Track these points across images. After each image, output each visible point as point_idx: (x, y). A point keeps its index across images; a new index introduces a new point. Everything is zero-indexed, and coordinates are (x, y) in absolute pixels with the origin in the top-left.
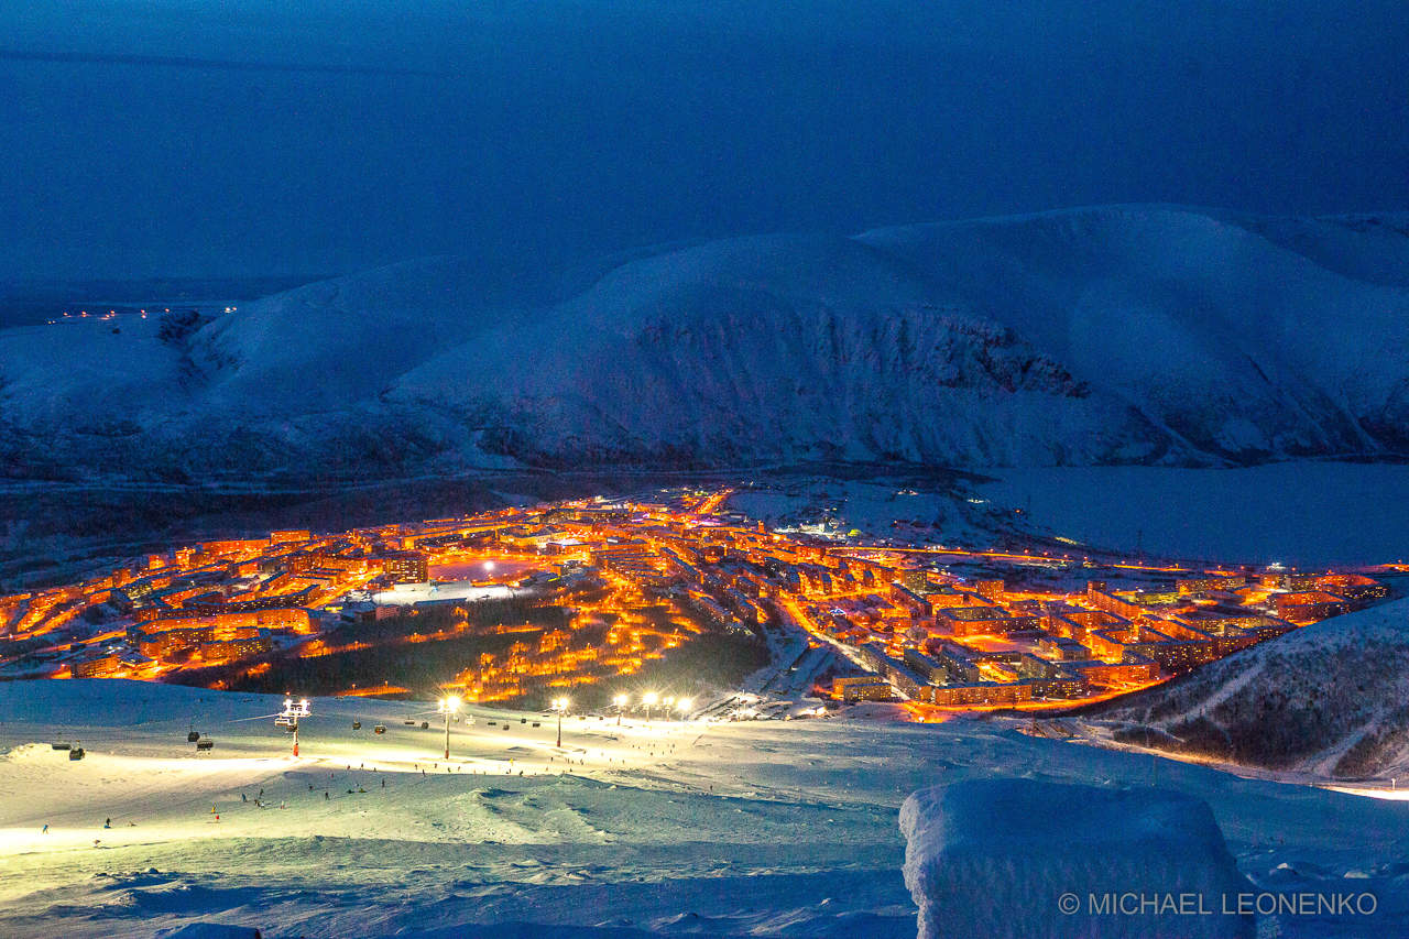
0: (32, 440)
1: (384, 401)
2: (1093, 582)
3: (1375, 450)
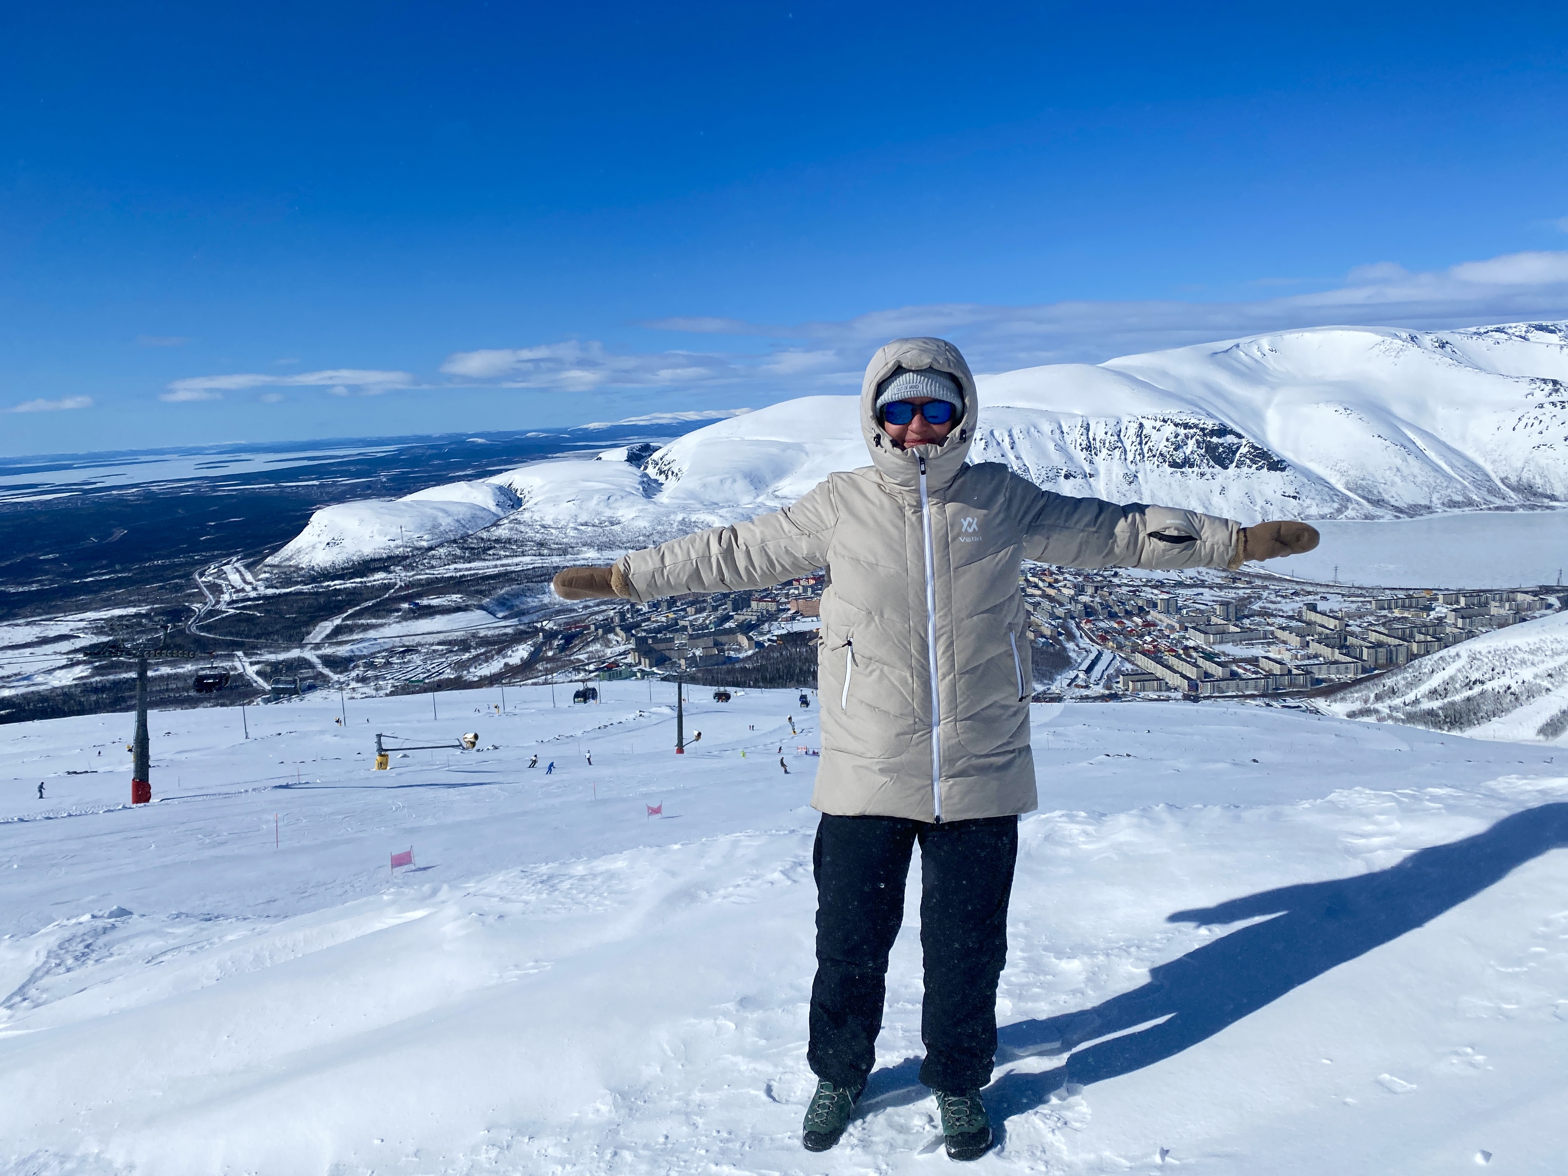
0: (553, 531)
1: (777, 497)
2: (1305, 604)
3: (1516, 501)
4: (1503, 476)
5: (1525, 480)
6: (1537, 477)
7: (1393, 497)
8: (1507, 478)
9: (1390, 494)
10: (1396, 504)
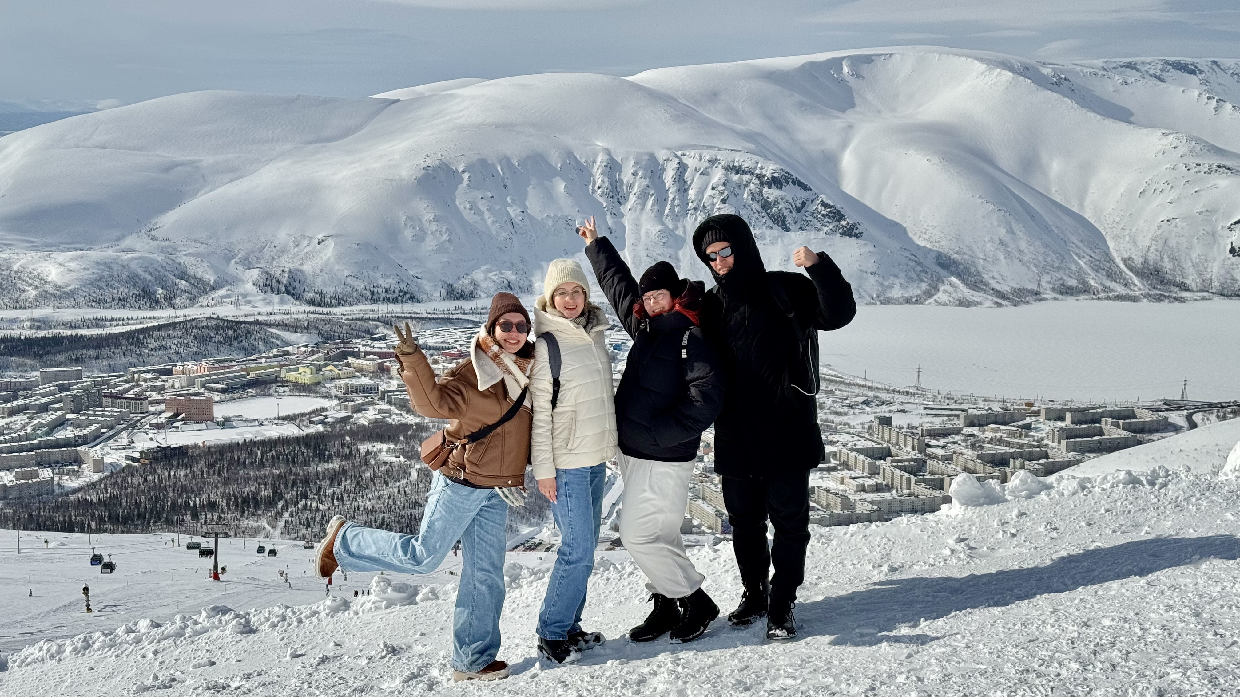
2: (876, 417)
3: (1140, 290)
4: (1126, 256)
5: (1152, 263)
6: (1166, 259)
7: (993, 278)
8: (1130, 258)
9: (991, 275)
10: (998, 287)
